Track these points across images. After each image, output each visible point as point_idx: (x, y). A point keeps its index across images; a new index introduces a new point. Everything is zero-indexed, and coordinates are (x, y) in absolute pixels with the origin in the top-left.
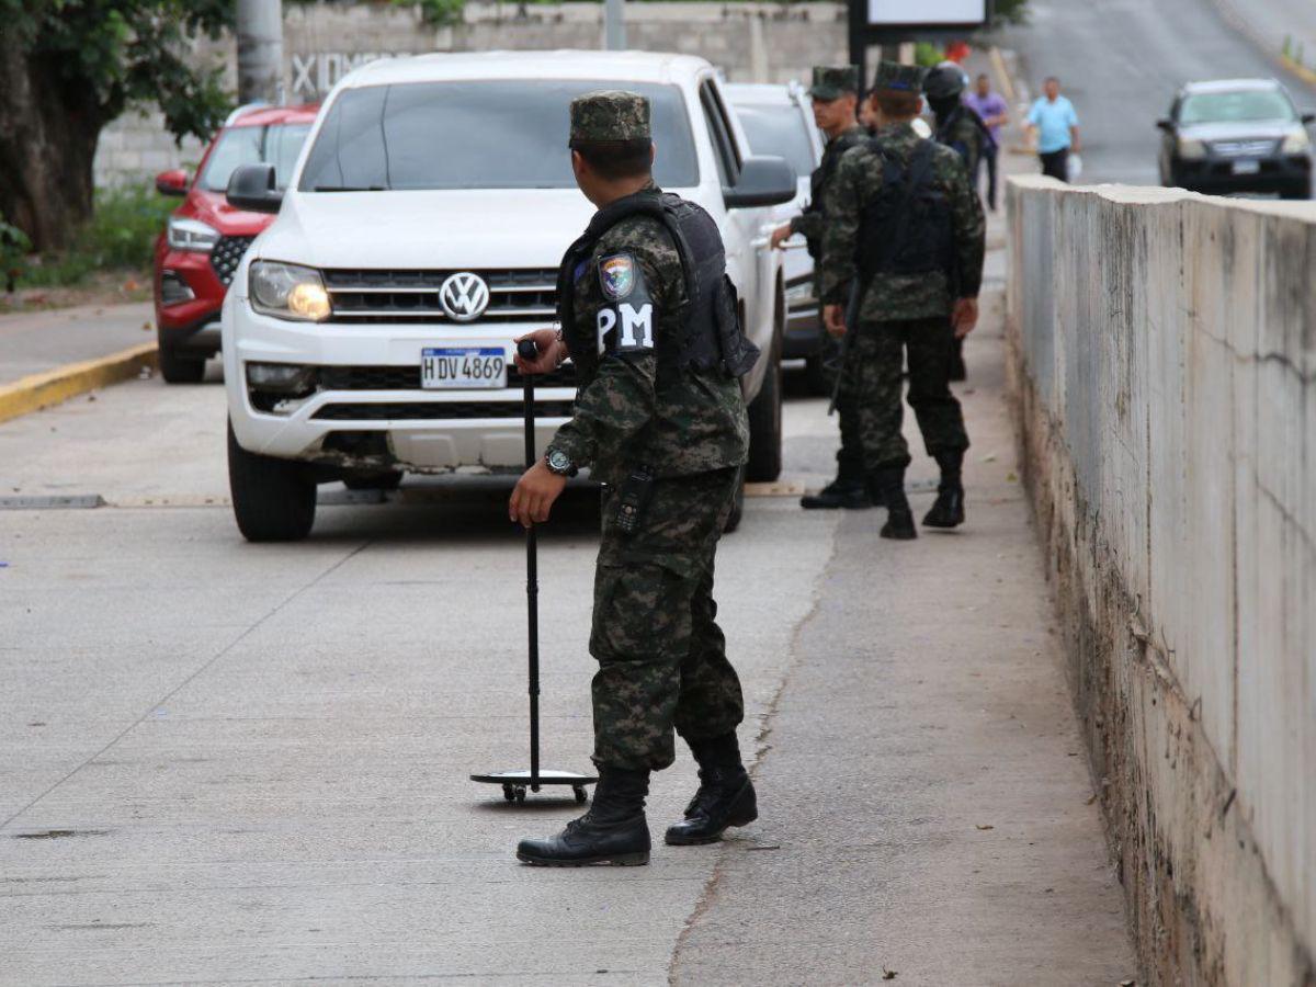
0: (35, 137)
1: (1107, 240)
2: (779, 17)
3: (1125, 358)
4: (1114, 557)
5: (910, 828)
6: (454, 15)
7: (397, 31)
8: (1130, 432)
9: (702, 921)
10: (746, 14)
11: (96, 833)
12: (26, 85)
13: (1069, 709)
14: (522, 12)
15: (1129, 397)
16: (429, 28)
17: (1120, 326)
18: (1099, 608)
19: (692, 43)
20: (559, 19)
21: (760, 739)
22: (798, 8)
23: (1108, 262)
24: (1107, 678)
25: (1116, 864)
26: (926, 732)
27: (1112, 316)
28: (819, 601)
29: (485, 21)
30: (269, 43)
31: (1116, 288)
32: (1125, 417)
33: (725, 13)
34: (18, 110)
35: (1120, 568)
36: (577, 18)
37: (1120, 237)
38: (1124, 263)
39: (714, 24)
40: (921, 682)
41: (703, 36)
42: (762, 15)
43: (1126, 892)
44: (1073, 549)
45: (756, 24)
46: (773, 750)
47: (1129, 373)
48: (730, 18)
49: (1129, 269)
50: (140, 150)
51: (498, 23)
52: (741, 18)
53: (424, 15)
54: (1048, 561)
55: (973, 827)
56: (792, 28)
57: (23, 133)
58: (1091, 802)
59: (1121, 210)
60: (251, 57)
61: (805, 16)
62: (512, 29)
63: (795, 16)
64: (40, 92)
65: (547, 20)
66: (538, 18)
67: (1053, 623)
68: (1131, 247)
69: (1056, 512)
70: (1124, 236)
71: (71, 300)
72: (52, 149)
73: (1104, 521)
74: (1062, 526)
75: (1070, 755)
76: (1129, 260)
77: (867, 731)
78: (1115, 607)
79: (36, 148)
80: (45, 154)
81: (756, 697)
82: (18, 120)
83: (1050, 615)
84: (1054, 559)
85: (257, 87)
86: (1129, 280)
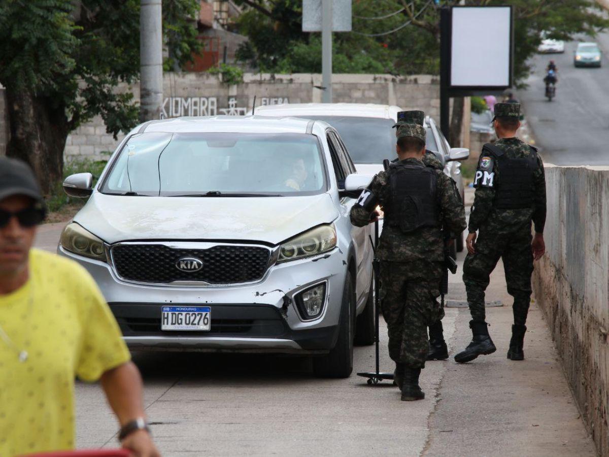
0: (36, 139)
1: (590, 186)
2: (402, 81)
3: (598, 230)
4: (592, 310)
5: (505, 426)
6: (239, 79)
7: (210, 86)
8: (599, 258)
9: (427, 452)
10: (386, 80)
11: (172, 423)
12: (32, 112)
13: (567, 388)
14: (273, 77)
15: (600, 245)
16: (225, 85)
17: (596, 218)
18: (584, 334)
19: (357, 94)
20: (291, 81)
21: (437, 396)
22: (413, 77)
23: (590, 194)
24: (588, 361)
25: (591, 436)
26: (507, 395)
27: (592, 215)
28: (452, 348)
29: (254, 82)
30: (156, 93)
31: (594, 204)
32: (598, 254)
33: (375, 79)
34: (28, 124)
35: (595, 314)
36: (300, 81)
37: (596, 184)
38: (598, 194)
39: (369, 84)
40: (502, 377)
41: (364, 91)
42: (393, 80)
43: (596, 445)
44: (570, 318)
45: (391, 85)
46: (443, 401)
47: (600, 236)
48: (378, 81)
49: (600, 196)
50: (79, 145)
51: (260, 83)
52: (383, 82)
53: (223, 79)
54: (554, 331)
55: (531, 425)
56: (409, 87)
57: (30, 136)
58: (579, 418)
59: (597, 174)
60: (147, 100)
61: (416, 81)
62: (267, 86)
63: (410, 81)
64: (38, 116)
65: (285, 82)
66: (281, 80)
67: (557, 357)
68: (601, 187)
69: (559, 307)
70: (598, 183)
71: (58, 219)
72: (44, 144)
73: (587, 298)
74: (563, 312)
75: (569, 403)
76: (600, 192)
77: (481, 394)
78: (592, 330)
79: (36, 143)
80: (40, 146)
81: (432, 382)
82: (28, 129)
83: (556, 354)
84: (557, 330)
85: (150, 115)
86: (600, 200)
